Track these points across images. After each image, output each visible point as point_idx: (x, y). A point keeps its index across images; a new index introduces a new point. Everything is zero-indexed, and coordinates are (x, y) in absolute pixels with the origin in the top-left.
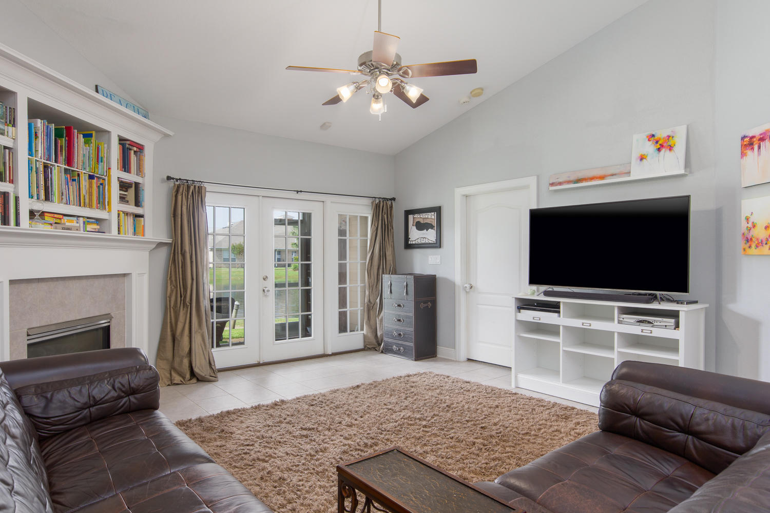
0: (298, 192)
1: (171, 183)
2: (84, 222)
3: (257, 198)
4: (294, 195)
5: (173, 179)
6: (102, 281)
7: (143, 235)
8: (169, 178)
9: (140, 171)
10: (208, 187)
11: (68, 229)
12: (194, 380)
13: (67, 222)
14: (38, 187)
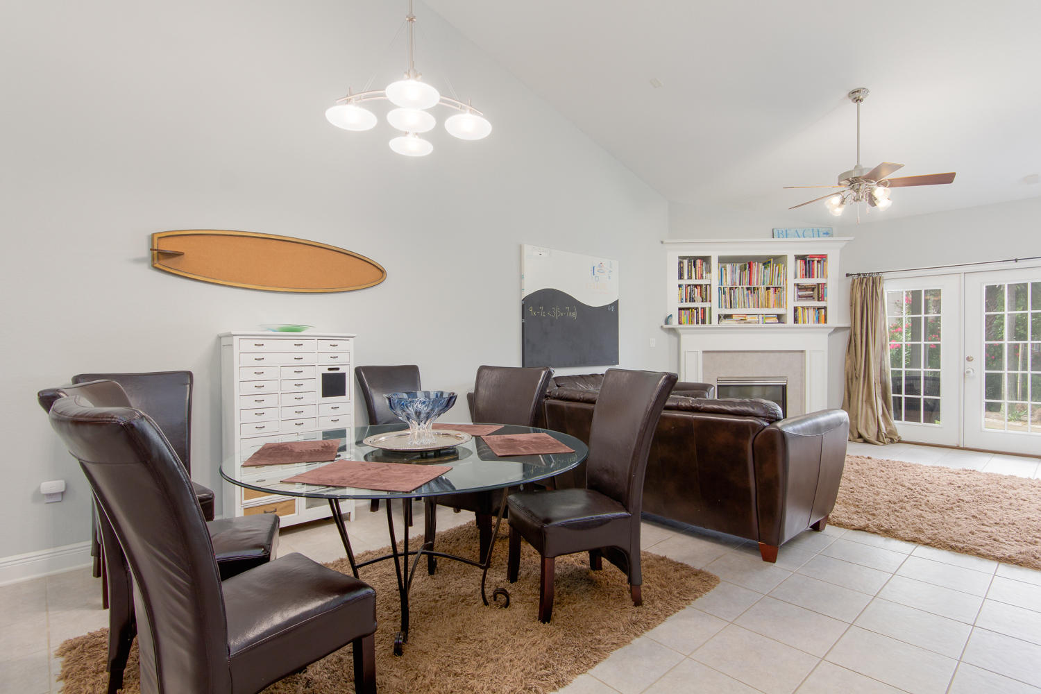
0: (1016, 260)
1: (850, 279)
2: (763, 318)
3: (958, 275)
4: (1014, 264)
5: (851, 275)
6: (777, 354)
7: (826, 323)
8: (848, 275)
9: (824, 274)
10: (885, 276)
11: (749, 323)
12: (860, 440)
13: (749, 319)
14: (725, 302)
